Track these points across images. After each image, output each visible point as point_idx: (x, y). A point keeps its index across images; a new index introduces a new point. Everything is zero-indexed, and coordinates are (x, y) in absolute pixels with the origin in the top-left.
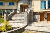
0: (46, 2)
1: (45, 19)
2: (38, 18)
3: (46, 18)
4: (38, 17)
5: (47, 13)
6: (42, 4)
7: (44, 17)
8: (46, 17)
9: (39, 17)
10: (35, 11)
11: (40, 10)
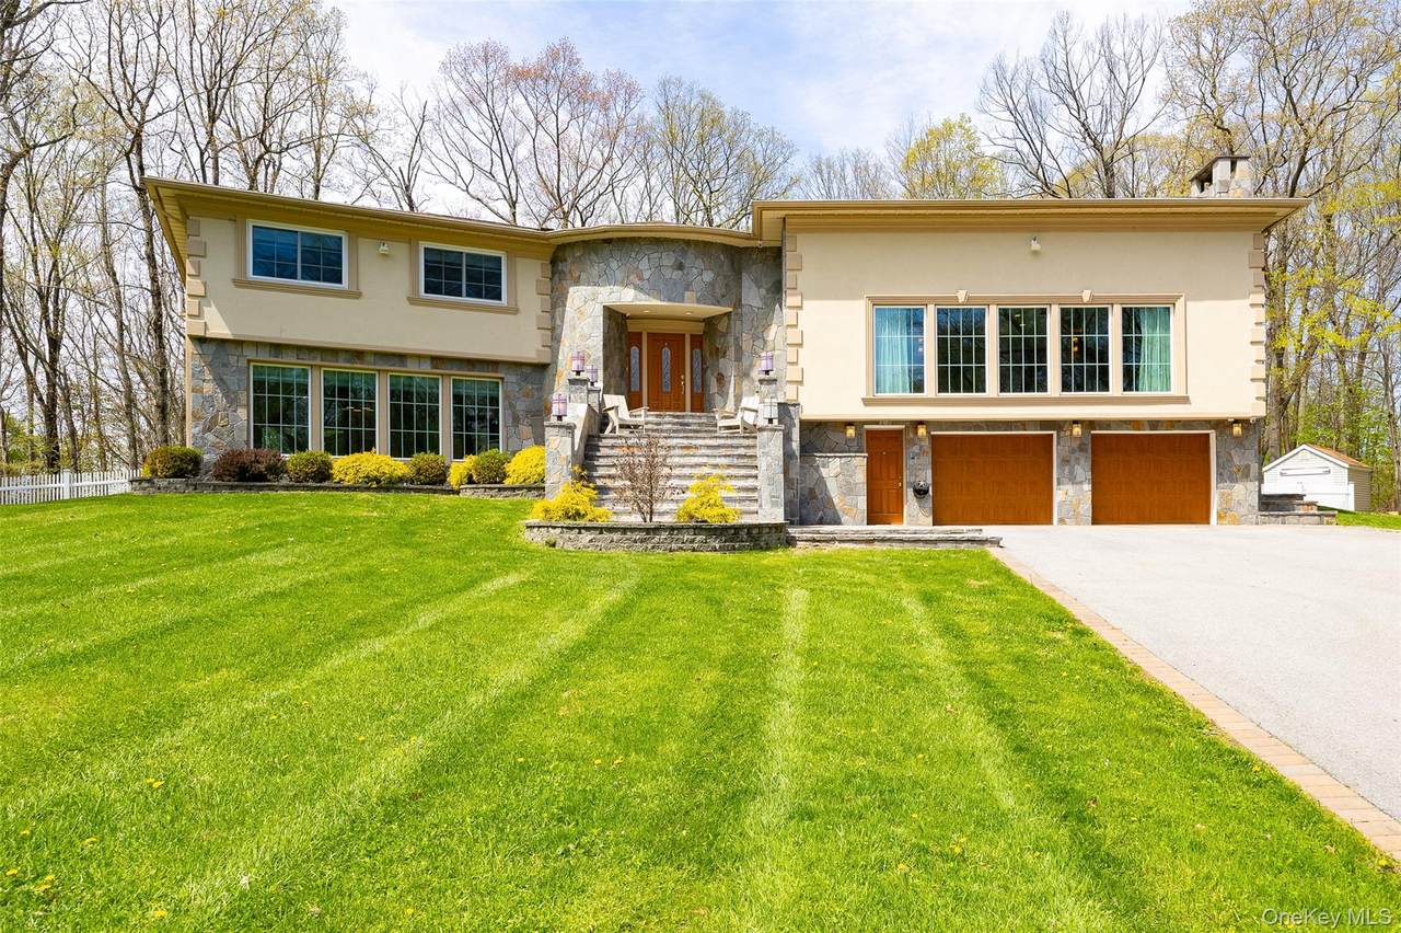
0: (919, 324)
1: (911, 504)
2: (849, 489)
3: (920, 493)
4: (844, 476)
5: (934, 439)
6: (885, 336)
7: (907, 477)
8: (926, 478)
9: (861, 476)
10: (815, 407)
11: (867, 402)
